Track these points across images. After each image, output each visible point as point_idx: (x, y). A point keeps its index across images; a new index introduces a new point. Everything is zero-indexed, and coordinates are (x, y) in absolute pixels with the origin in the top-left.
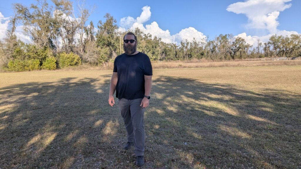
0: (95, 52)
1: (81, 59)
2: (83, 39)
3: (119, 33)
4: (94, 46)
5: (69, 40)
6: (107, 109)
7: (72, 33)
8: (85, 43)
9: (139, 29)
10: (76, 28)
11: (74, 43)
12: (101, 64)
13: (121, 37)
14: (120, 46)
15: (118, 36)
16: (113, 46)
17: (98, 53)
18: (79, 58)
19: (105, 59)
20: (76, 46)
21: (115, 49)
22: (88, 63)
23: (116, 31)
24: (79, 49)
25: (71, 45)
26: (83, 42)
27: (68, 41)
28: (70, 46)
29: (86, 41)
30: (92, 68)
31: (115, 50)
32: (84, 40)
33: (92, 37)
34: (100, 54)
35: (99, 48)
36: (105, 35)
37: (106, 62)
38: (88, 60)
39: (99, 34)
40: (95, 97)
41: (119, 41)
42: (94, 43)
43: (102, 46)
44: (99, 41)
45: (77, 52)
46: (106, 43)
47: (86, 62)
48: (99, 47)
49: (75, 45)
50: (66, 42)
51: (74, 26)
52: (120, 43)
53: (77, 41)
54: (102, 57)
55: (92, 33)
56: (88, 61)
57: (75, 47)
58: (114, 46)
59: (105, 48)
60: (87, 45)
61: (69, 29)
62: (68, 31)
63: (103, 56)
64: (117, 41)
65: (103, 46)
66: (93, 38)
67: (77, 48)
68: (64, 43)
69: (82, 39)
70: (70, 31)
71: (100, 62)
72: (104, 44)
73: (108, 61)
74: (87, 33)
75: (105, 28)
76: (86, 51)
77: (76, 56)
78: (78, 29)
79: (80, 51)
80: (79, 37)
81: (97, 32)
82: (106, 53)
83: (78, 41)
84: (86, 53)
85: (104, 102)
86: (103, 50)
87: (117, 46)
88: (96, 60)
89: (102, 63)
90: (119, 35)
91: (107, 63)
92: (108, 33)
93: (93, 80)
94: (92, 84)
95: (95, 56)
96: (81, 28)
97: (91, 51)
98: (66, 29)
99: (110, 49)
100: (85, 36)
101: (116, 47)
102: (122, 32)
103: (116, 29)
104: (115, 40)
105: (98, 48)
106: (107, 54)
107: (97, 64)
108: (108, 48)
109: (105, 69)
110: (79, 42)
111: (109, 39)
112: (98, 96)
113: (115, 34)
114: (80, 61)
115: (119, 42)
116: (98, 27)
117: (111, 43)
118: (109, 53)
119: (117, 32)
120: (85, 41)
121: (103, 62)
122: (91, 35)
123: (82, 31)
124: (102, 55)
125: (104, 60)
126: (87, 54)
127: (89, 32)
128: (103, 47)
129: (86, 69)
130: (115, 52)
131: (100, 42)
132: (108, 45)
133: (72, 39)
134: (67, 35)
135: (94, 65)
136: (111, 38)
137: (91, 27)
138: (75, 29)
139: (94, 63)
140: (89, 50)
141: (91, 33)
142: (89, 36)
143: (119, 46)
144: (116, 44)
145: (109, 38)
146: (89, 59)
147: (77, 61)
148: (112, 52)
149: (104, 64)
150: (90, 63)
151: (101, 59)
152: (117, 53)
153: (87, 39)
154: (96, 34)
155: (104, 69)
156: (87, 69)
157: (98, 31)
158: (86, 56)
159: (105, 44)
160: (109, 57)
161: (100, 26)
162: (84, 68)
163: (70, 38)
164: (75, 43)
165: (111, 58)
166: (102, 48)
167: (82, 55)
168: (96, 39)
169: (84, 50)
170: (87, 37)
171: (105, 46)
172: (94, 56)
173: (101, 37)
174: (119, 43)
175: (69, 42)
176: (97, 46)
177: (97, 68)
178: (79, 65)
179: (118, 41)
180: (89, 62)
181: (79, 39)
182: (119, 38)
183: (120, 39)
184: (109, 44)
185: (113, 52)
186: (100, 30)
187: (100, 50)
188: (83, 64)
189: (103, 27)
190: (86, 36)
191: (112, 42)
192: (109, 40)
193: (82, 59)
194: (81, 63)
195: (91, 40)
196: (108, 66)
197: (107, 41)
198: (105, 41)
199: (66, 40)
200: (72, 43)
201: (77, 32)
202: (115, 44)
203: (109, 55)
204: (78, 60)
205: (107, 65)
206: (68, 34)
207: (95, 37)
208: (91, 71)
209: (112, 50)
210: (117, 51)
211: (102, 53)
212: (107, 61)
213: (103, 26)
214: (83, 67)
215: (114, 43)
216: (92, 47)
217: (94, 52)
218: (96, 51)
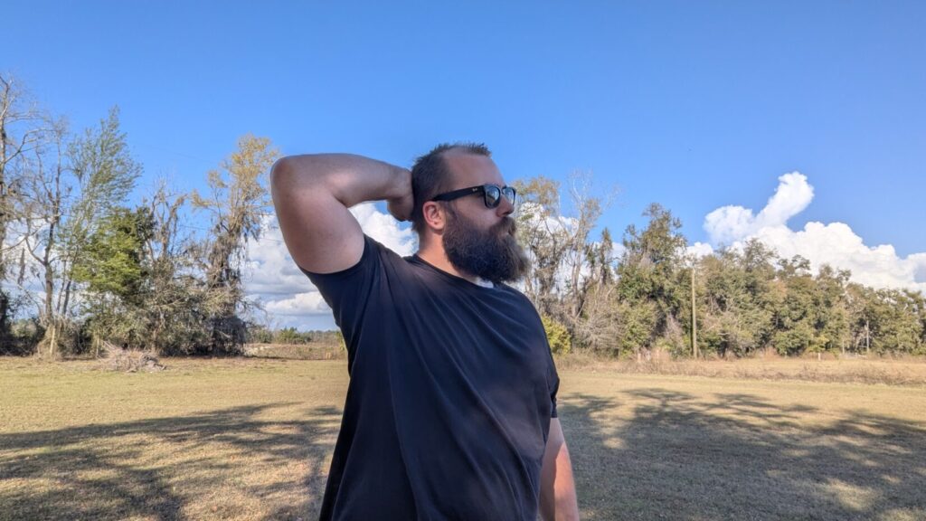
0: (613, 317)
1: (569, 336)
2: (581, 280)
3: (689, 259)
4: (609, 299)
5: (542, 282)
6: (640, 510)
7: (553, 263)
8: (585, 291)
9: (761, 244)
10: (564, 249)
11: (554, 291)
12: (629, 353)
13: (694, 272)
14: (694, 299)
15: (685, 267)
16: (669, 299)
17: (622, 320)
18: (564, 333)
19: (642, 337)
20: (560, 298)
21: (676, 308)
22: (588, 350)
23: (679, 252)
24: (566, 307)
25: (546, 296)
26: (579, 287)
27: (539, 286)
28: (543, 300)
29: (589, 285)
30: (600, 365)
31: (675, 312)
32: (583, 281)
33: (605, 274)
34: (626, 323)
35: (625, 304)
36: (646, 265)
37: (644, 349)
38: (589, 340)
39: (626, 264)
40: (602, 459)
41: (690, 283)
42: (611, 289)
43: (634, 300)
44: (623, 285)
45: (561, 315)
46: (647, 290)
47: (584, 345)
48: (624, 302)
49: (556, 295)
50: (533, 288)
51: (558, 244)
52: (693, 290)
53: (562, 285)
54: (632, 332)
55: (605, 261)
56: (591, 342)
57: (556, 300)
58: (672, 298)
59: (645, 306)
60: (588, 296)
61: (543, 254)
62: (542, 259)
63: (634, 330)
64: (683, 283)
65: (637, 298)
66: (607, 277)
67: (562, 303)
68: (528, 289)
69: (576, 280)
70: (547, 257)
71: (626, 347)
72: (641, 293)
73: (652, 344)
74: (593, 262)
75: (645, 246)
76: (587, 313)
77: (556, 326)
78: (567, 251)
79: (570, 312)
80: (570, 273)
81: (620, 257)
82: (646, 321)
83: (565, 284)
84: (586, 318)
85: (632, 481)
86: (637, 311)
87: (684, 300)
88: (613, 340)
89: (633, 352)
90: (689, 264)
91: (648, 352)
92: (655, 260)
93: (598, 404)
94: (595, 414)
95: (613, 327)
96: (576, 250)
97: (600, 313)
98: (536, 253)
99: (660, 307)
100: (585, 271)
101: (679, 302)
102: (699, 256)
103: (681, 246)
104: (676, 280)
105: (623, 306)
106: (648, 322)
107: (617, 354)
108: (652, 305)
109: (642, 370)
110: (569, 287)
111: (655, 279)
112: (614, 457)
113: (677, 261)
114: (566, 340)
115: (688, 288)
116: (625, 244)
117: (661, 288)
118: (654, 319)
119: (682, 256)
120: (585, 284)
121: (637, 347)
122: (603, 268)
123: (579, 256)
124: (633, 327)
125: (640, 341)
126: (589, 323)
127: (597, 259)
128: (636, 300)
129: (583, 368)
130: (674, 317)
131: (627, 286)
132: (652, 297)
133: (550, 279)
134: (538, 269)
135: (606, 356)
136: (663, 274)
137: (603, 246)
138: (560, 253)
139: (608, 350)
140: (596, 311)
141: (602, 261)
142: (598, 269)
143: (689, 299)
144: (679, 294)
145: (658, 274)
146: (593, 337)
147: (559, 342)
148: (665, 316)
149: (639, 355)
150: (596, 350)
151: (629, 339)
152: (680, 321)
153: (591, 277)
154: (617, 264)
155: (636, 369)
156: (585, 365)
157: (625, 255)
158: (584, 328)
159: (644, 292)
160: (653, 334)
161: (629, 242)
162: (578, 362)
163: (546, 276)
164: (558, 290)
165: (663, 336)
166: (632, 305)
167: (574, 326)
168: (616, 278)
169: (579, 309)
170: (592, 272)
171: (645, 297)
172: (608, 328)
173: (633, 272)
174: (690, 290)
175: (542, 289)
176: (620, 300)
177: (616, 365)
178: (565, 352)
179: (686, 284)
180: (592, 347)
181: (568, 279)
182: (691, 273)
183: (693, 276)
184: (656, 294)
185: (670, 316)
186: (628, 253)
187: (626, 312)
188: (576, 351)
189: (638, 242)
190: (589, 270)
191: (666, 288)
192: (657, 281)
193: (573, 336)
194: (568, 347)
195: (601, 281)
196: (652, 359)
197: (650, 284)
198: (643, 285)
199: (536, 282)
200: (548, 292)
201: (564, 262)
202: (676, 292)
203: (655, 325)
204: (562, 338)
205: (648, 358)
206: (541, 266)
207: (613, 272)
208: (599, 374)
209: (667, 309)
210: (681, 315)
211: (632, 321)
212: (647, 346)
213: (639, 239)
214: (574, 359)
215: (671, 290)
216: (603, 302)
217: (609, 316)
218: (615, 314)
